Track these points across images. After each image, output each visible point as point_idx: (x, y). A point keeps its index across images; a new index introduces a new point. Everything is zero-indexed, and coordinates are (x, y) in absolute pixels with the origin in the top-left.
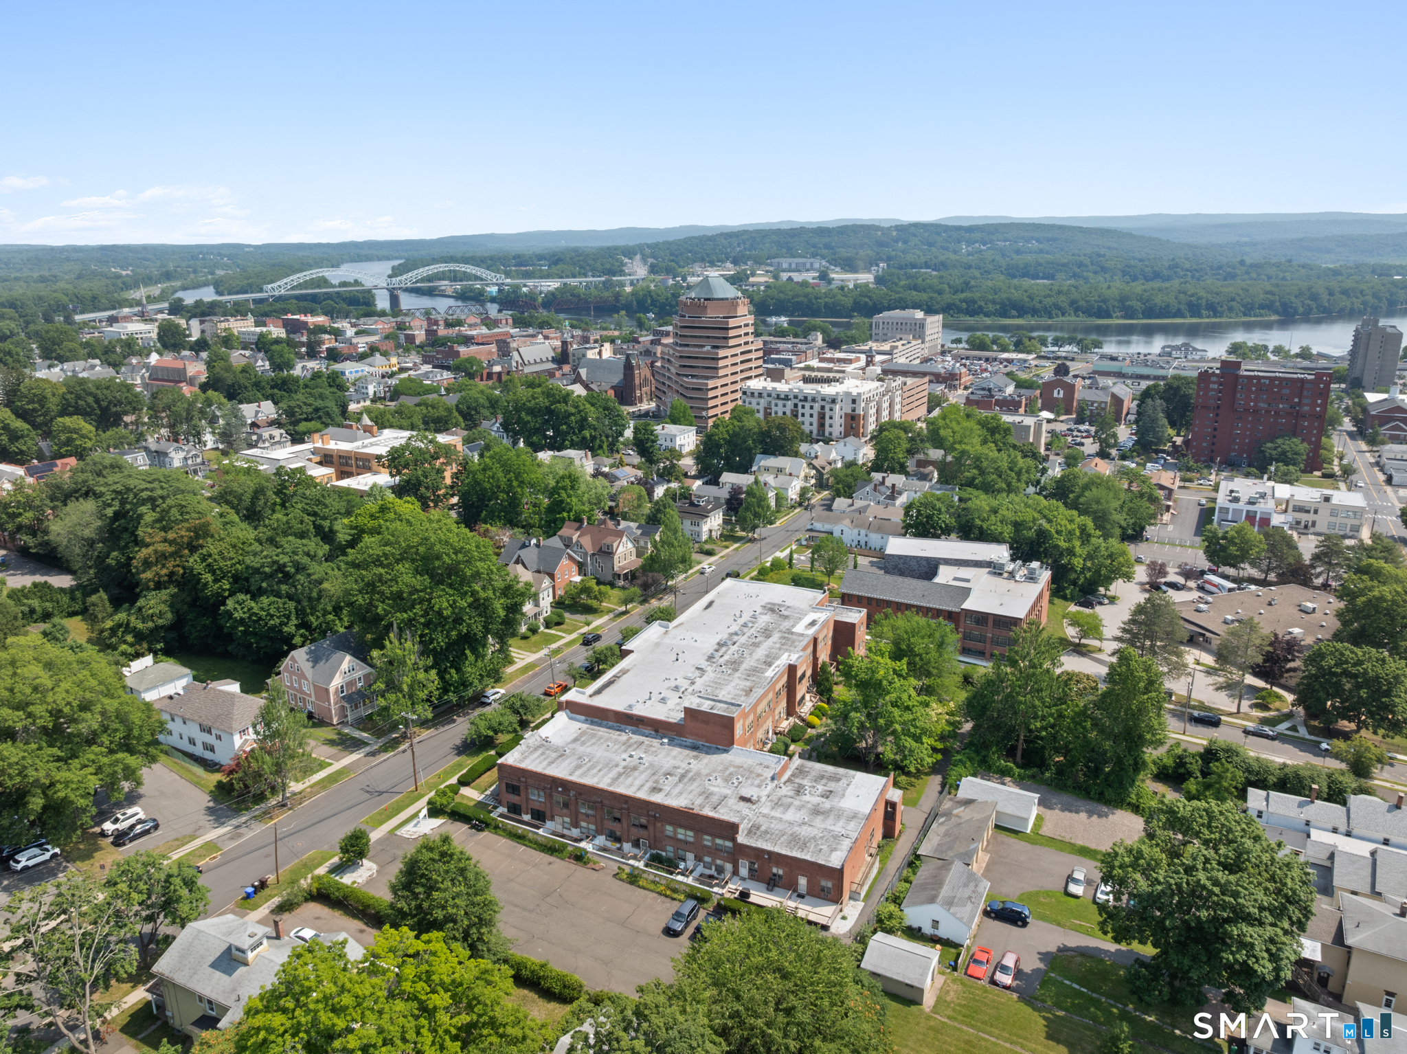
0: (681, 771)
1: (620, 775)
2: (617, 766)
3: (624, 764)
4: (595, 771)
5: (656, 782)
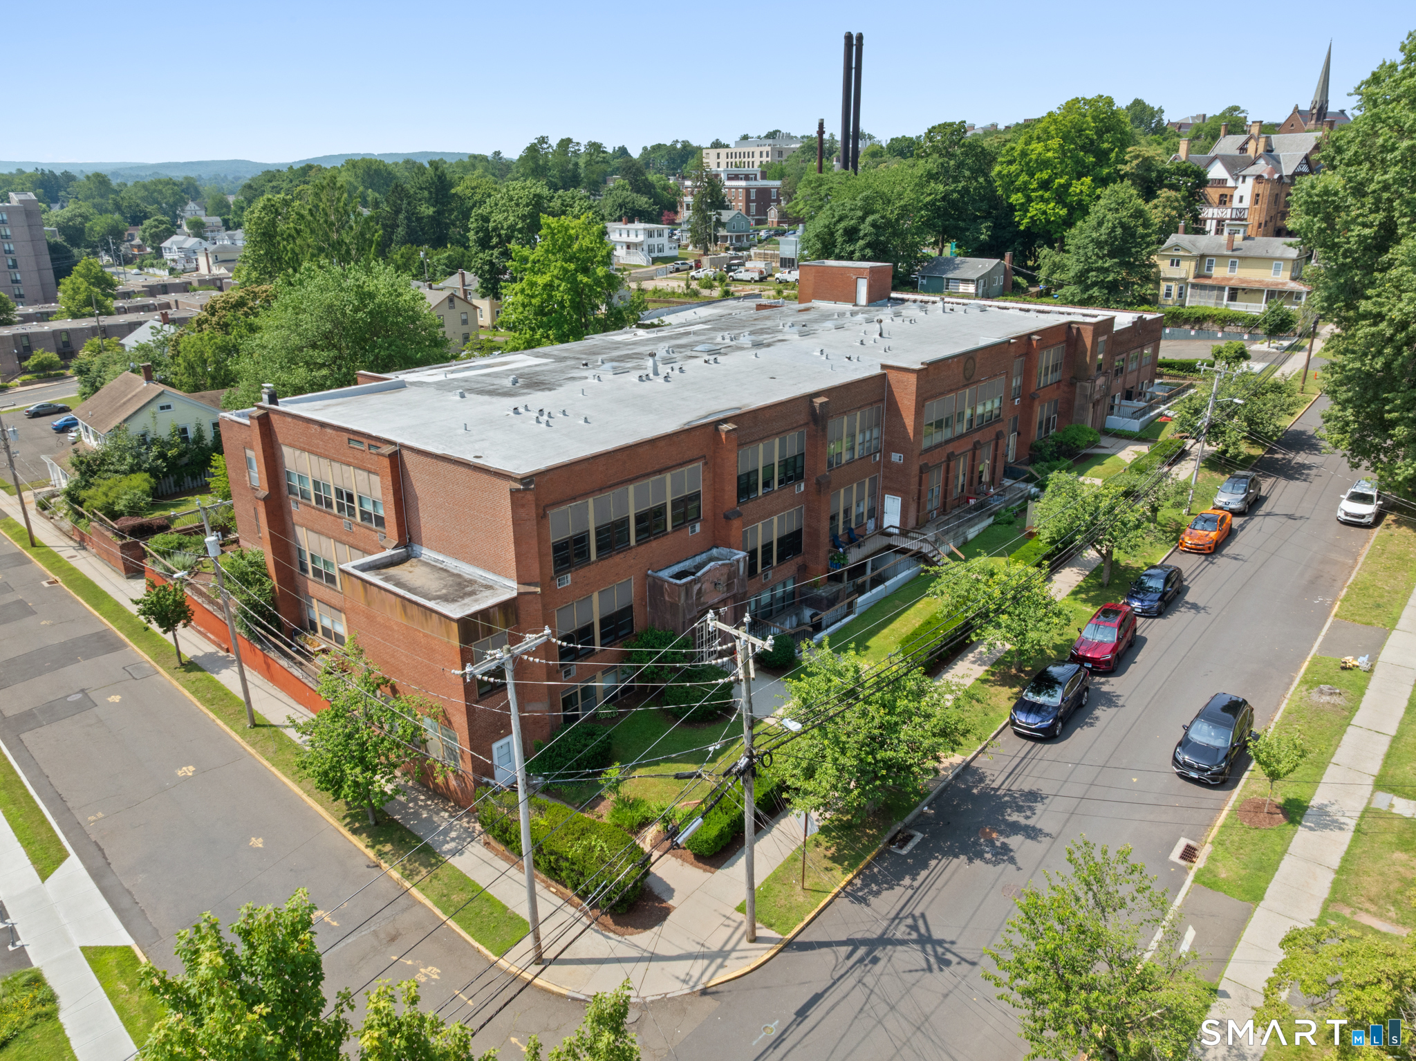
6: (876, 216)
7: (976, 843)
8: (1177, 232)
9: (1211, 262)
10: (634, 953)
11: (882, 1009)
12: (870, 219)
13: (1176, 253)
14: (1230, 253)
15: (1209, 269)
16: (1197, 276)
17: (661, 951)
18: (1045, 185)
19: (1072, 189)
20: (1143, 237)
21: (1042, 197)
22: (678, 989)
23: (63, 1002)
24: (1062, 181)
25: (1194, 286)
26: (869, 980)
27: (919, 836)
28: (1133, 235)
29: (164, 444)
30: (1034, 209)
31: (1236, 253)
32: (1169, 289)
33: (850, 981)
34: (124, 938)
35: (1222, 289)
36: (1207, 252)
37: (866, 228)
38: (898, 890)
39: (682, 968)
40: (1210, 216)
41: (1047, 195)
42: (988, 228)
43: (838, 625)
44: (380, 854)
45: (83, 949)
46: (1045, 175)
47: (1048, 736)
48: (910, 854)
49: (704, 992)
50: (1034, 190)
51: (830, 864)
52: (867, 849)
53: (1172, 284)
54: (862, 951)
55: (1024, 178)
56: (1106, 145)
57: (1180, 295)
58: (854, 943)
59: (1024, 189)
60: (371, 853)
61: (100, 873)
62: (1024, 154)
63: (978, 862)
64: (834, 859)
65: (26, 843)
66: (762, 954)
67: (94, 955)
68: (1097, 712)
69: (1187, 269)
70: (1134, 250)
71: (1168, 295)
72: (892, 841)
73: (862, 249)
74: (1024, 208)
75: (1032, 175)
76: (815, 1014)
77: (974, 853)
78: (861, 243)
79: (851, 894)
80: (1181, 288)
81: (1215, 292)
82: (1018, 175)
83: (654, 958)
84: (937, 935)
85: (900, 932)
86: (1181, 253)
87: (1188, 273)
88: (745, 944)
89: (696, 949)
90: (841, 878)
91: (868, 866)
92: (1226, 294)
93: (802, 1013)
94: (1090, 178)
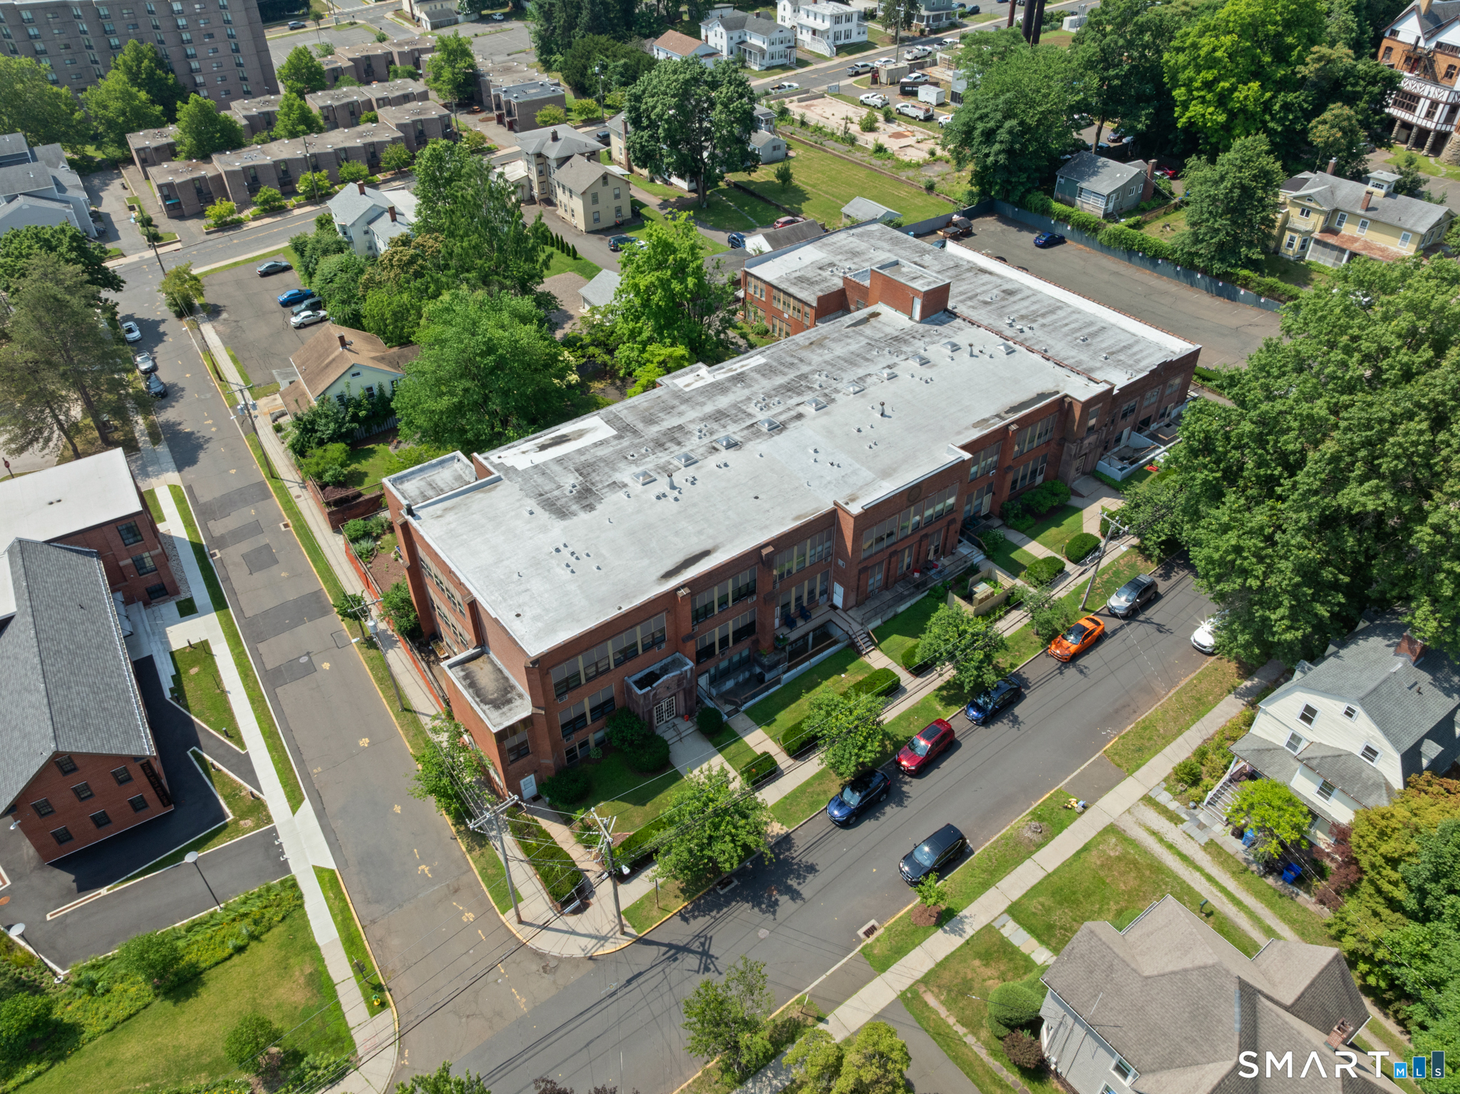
0: (969, 303)
1: (1043, 315)
2: (1043, 325)
3: (1034, 325)
4: (1073, 326)
5: (1003, 299)
6: (1014, 122)
7: (762, 896)
8: (1324, 170)
9: (1343, 217)
10: (565, 928)
11: (666, 988)
12: (1008, 124)
13: (1307, 204)
14: (1362, 212)
15: (1340, 223)
16: (1324, 231)
17: (578, 930)
18: (1208, 85)
19: (1236, 94)
20: (1261, 200)
21: (1203, 97)
22: (579, 954)
23: (306, 898)
24: (1227, 85)
25: (1318, 242)
26: (667, 970)
27: (736, 882)
28: (1251, 197)
29: (358, 405)
30: (1195, 109)
31: (1370, 214)
32: (1292, 239)
33: (659, 968)
34: (332, 866)
35: (1343, 251)
36: (1341, 207)
37: (1002, 135)
38: (708, 917)
39: (584, 942)
40: (1425, 94)
41: (1209, 97)
42: (1147, 117)
43: (766, 694)
44: (458, 832)
45: (314, 867)
46: (1209, 75)
47: (845, 824)
48: (724, 896)
49: (591, 958)
50: (1198, 89)
51: (678, 892)
52: (703, 887)
53: (1296, 236)
54: (672, 952)
55: (1189, 73)
56: (1290, 40)
57: (1303, 247)
58: (670, 946)
59: (1188, 84)
60: (453, 829)
61: (321, 814)
62: (1195, 46)
63: (756, 909)
64: (682, 891)
65: (285, 785)
66: (624, 942)
67: (319, 871)
68: (888, 809)
69: (1314, 223)
70: (1248, 212)
71: (1290, 245)
72: (719, 884)
73: (997, 154)
74: (1185, 106)
75: (1199, 72)
76: (634, 984)
77: (757, 903)
78: (997, 147)
79: (684, 916)
80: (1305, 241)
81: (1336, 253)
82: (1185, 68)
83: (573, 933)
84: (711, 952)
85: (695, 946)
86: (1313, 205)
87: (1315, 226)
88: (618, 935)
89: (593, 932)
90: (680, 904)
91: (699, 899)
92: (1346, 257)
93: (629, 982)
94: (1258, 83)
